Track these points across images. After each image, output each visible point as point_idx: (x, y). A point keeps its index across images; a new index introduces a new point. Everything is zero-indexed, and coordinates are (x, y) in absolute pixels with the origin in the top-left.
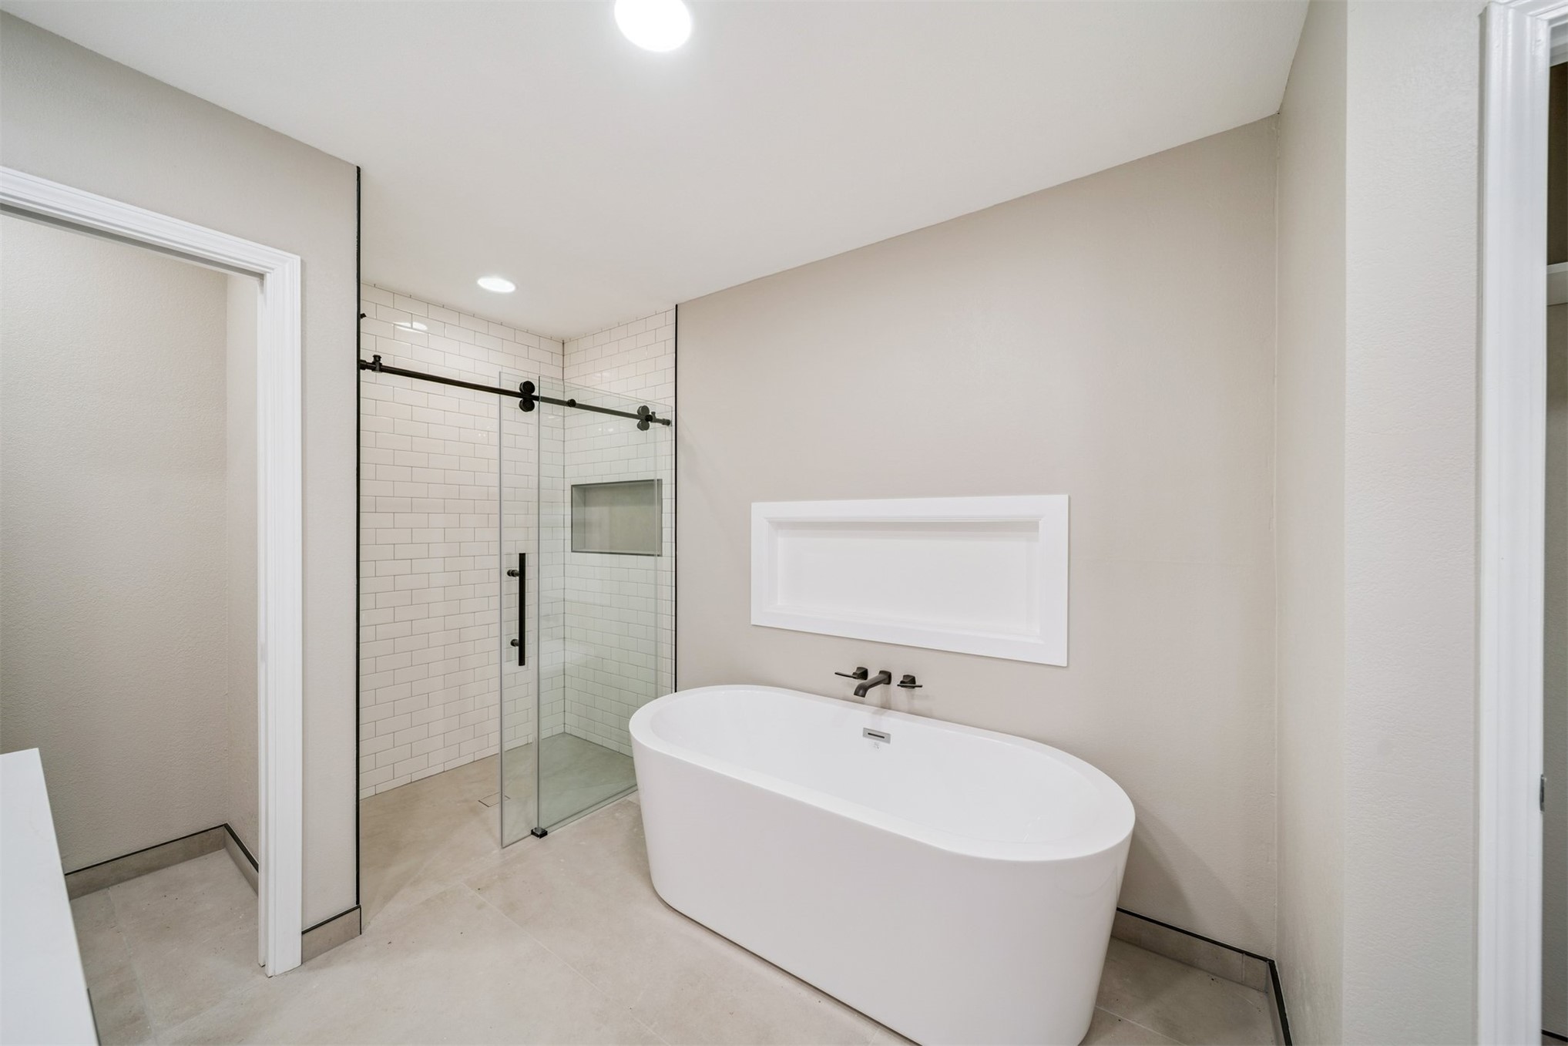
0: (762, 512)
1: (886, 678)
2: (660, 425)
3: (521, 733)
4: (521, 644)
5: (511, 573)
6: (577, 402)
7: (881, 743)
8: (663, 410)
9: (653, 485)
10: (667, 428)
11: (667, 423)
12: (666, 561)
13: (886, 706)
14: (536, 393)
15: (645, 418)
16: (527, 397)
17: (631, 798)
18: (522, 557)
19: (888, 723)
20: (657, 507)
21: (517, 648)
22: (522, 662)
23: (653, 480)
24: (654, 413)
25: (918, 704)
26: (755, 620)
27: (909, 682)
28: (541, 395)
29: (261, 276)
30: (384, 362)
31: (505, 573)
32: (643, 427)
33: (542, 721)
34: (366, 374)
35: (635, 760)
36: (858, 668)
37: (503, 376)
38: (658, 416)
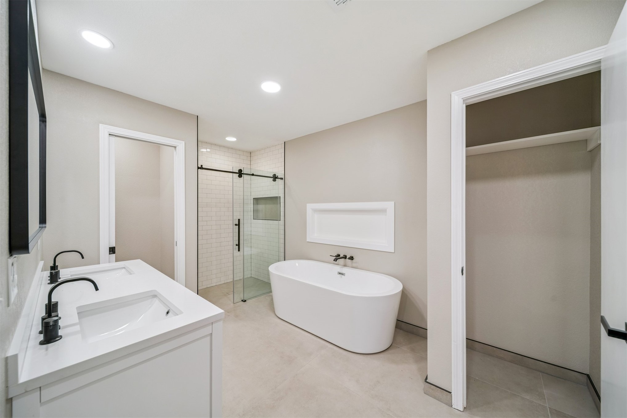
0: (310, 207)
1: (345, 257)
2: (280, 179)
3: (239, 276)
4: (239, 245)
5: (236, 225)
6: (254, 174)
7: (343, 276)
8: (280, 175)
9: (277, 198)
10: (282, 180)
11: (282, 179)
12: (282, 222)
13: (345, 266)
14: (243, 172)
15: (275, 178)
16: (240, 173)
17: (270, 294)
18: (239, 220)
19: (344, 270)
20: (279, 205)
21: (238, 246)
22: (239, 250)
23: (277, 197)
24: (278, 176)
25: (354, 265)
26: (308, 240)
27: (352, 258)
28: (244, 173)
29: (175, 147)
30: (203, 167)
31: (234, 225)
32: (274, 180)
33: (245, 272)
34: (199, 170)
35: (271, 285)
36: (337, 254)
37: (233, 168)
38: (279, 177)
